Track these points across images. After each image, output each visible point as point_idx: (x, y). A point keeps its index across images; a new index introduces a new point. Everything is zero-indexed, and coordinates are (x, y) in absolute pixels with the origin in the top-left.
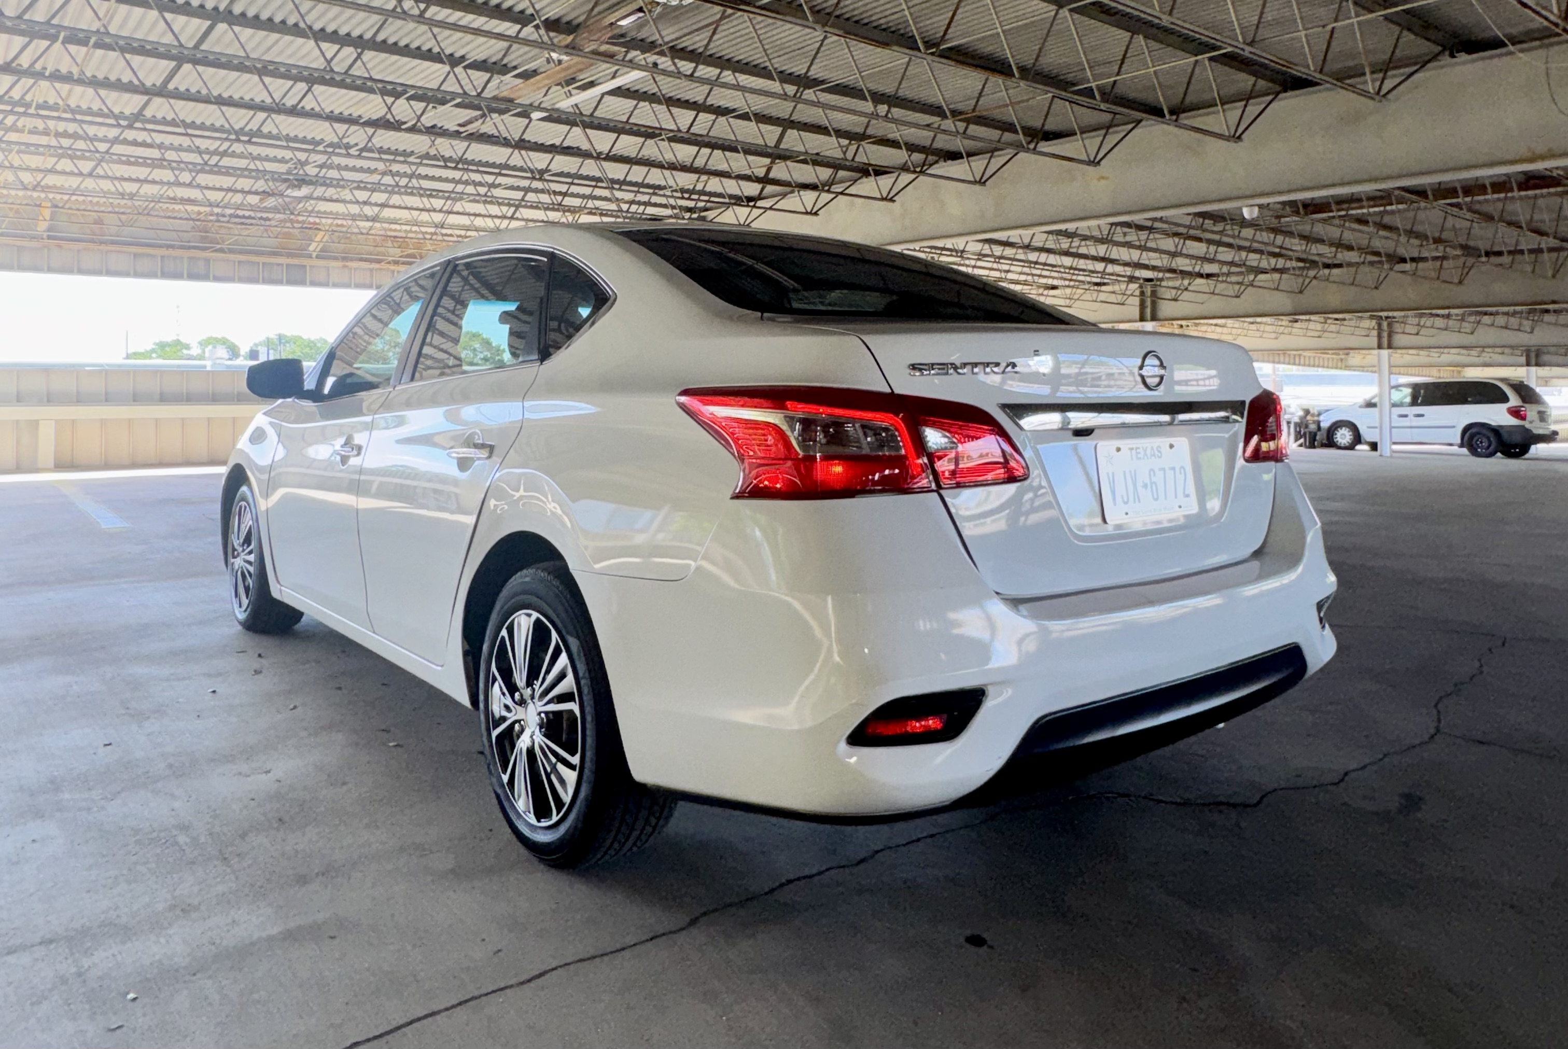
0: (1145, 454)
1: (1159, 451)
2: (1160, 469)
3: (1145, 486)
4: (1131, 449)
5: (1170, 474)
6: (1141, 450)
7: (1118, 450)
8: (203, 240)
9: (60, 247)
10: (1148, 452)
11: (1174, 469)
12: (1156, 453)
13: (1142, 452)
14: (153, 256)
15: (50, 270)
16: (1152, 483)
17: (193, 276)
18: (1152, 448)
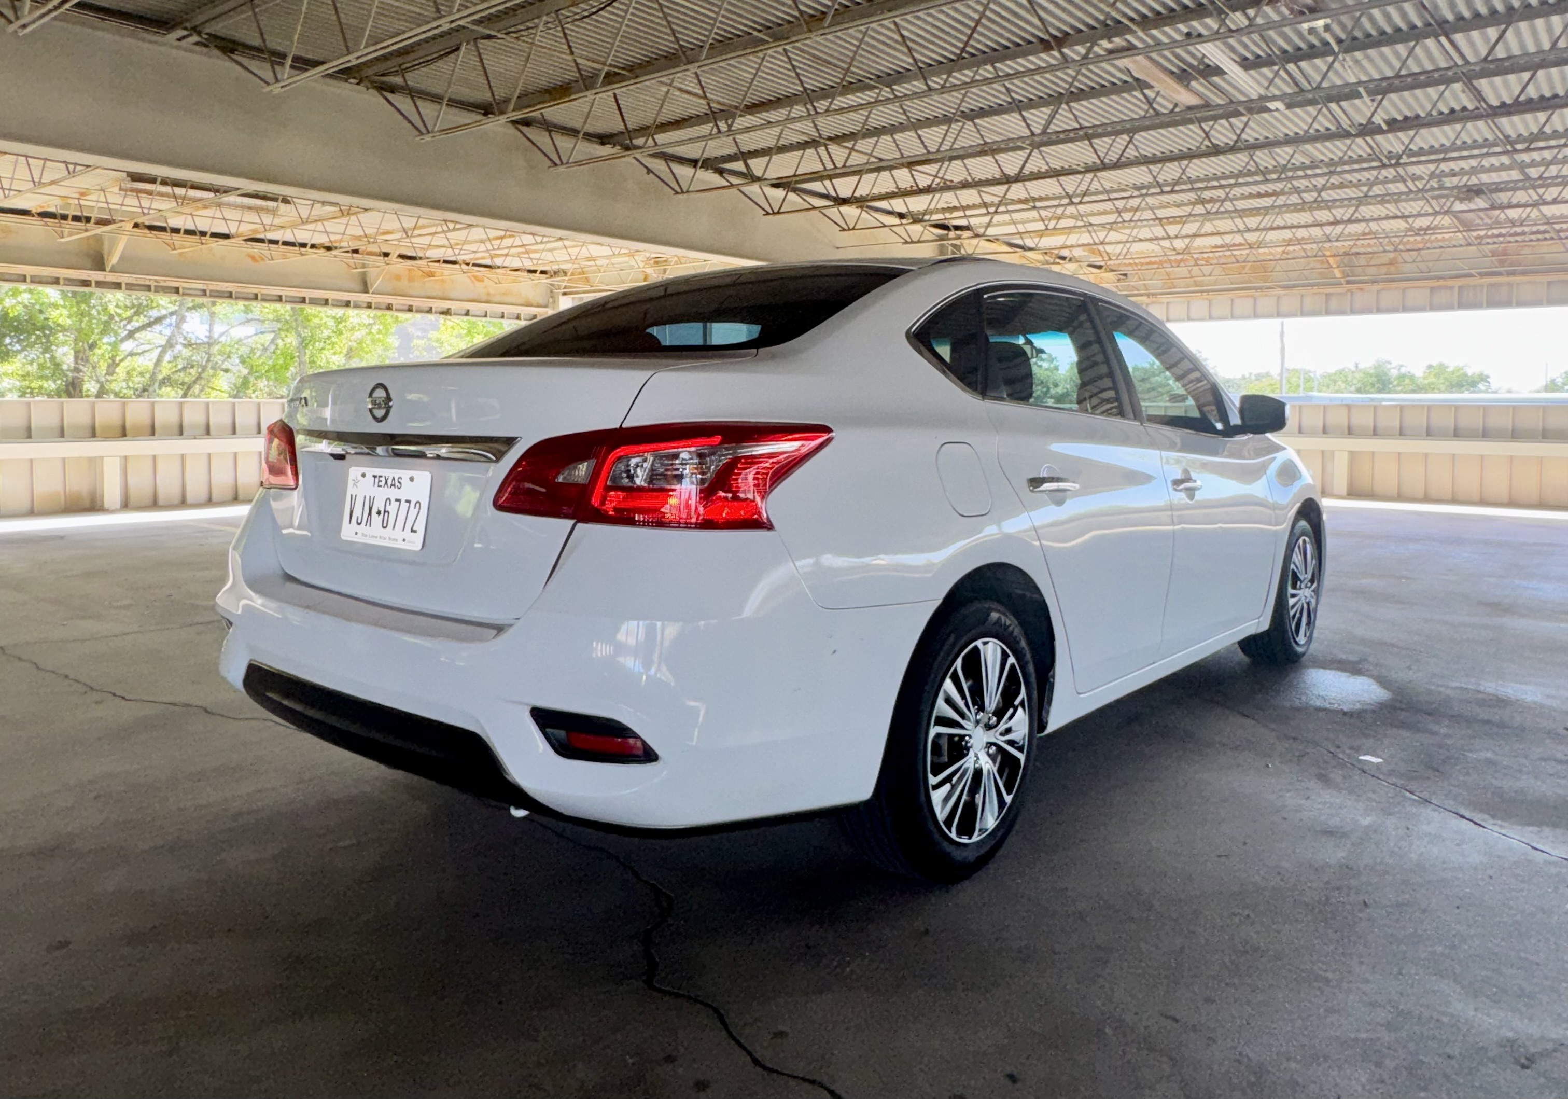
0: (386, 483)
1: (399, 482)
2: (397, 500)
3: (379, 513)
4: (375, 476)
5: (404, 506)
6: (383, 479)
7: (363, 475)
8: (1502, 263)
9: (1361, 289)
10: (389, 482)
11: (408, 501)
12: (397, 484)
13: (384, 482)
14: (1451, 288)
15: (1353, 312)
16: (385, 512)
17: (1492, 303)
18: (394, 479)
